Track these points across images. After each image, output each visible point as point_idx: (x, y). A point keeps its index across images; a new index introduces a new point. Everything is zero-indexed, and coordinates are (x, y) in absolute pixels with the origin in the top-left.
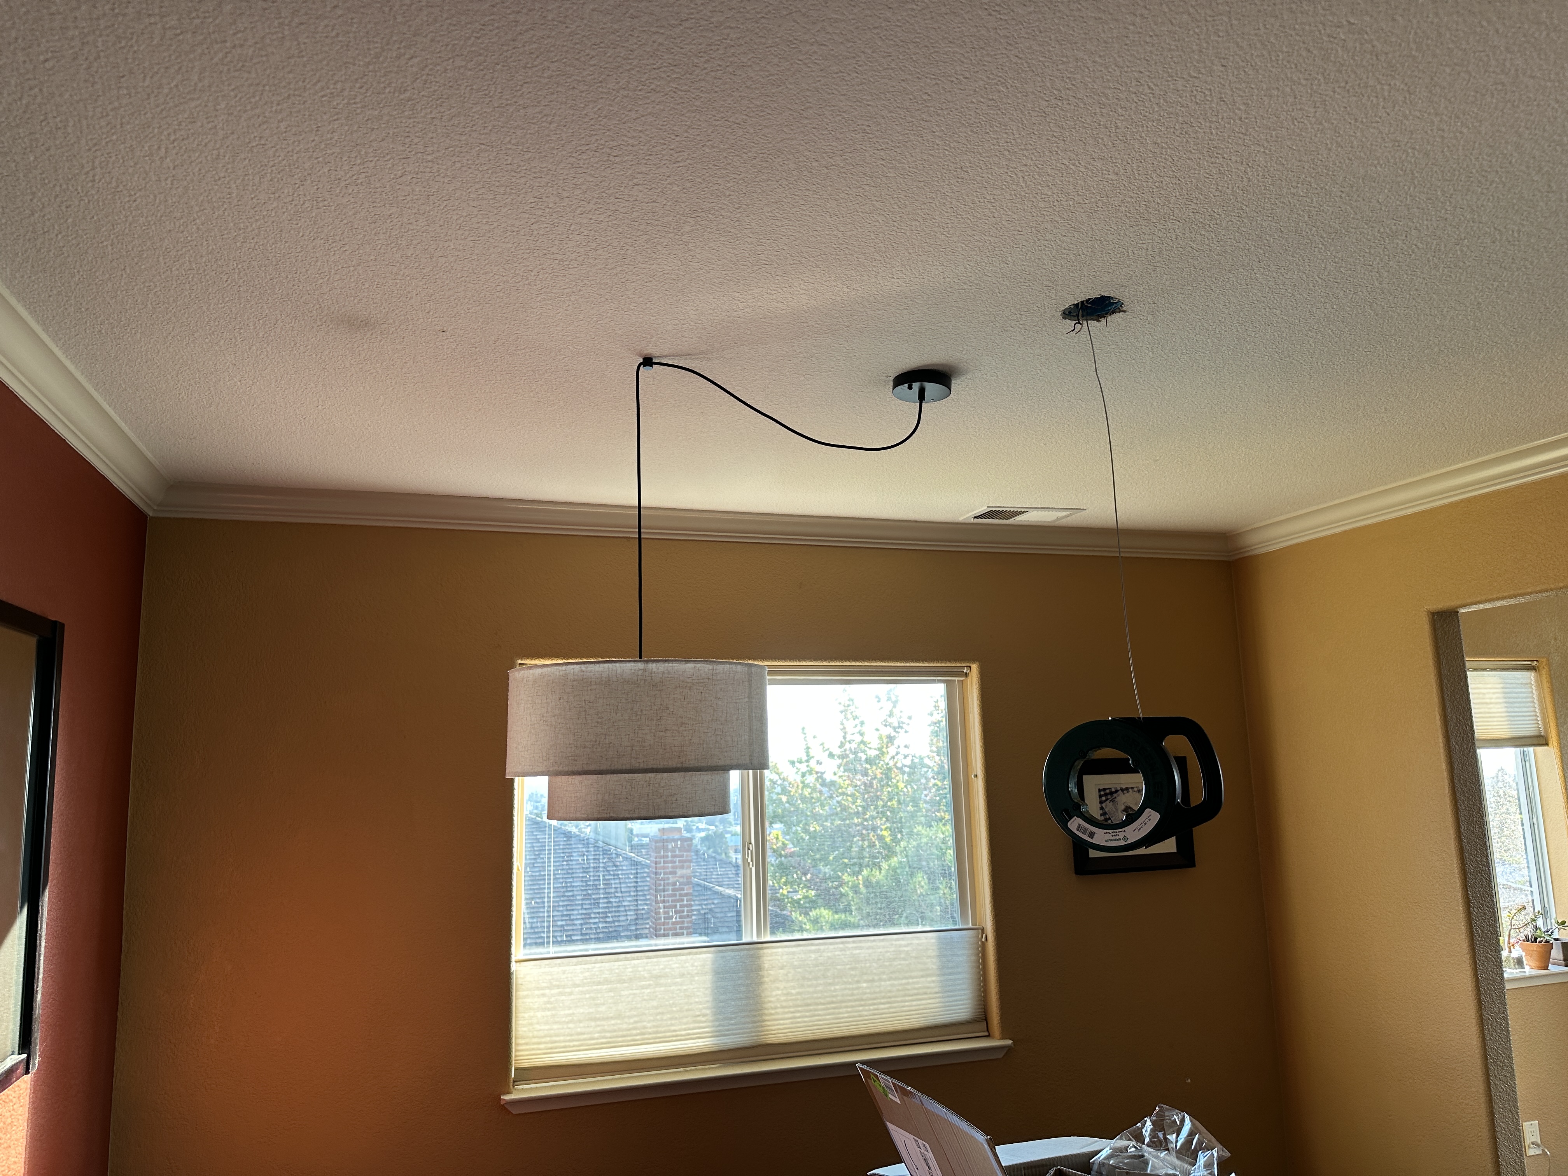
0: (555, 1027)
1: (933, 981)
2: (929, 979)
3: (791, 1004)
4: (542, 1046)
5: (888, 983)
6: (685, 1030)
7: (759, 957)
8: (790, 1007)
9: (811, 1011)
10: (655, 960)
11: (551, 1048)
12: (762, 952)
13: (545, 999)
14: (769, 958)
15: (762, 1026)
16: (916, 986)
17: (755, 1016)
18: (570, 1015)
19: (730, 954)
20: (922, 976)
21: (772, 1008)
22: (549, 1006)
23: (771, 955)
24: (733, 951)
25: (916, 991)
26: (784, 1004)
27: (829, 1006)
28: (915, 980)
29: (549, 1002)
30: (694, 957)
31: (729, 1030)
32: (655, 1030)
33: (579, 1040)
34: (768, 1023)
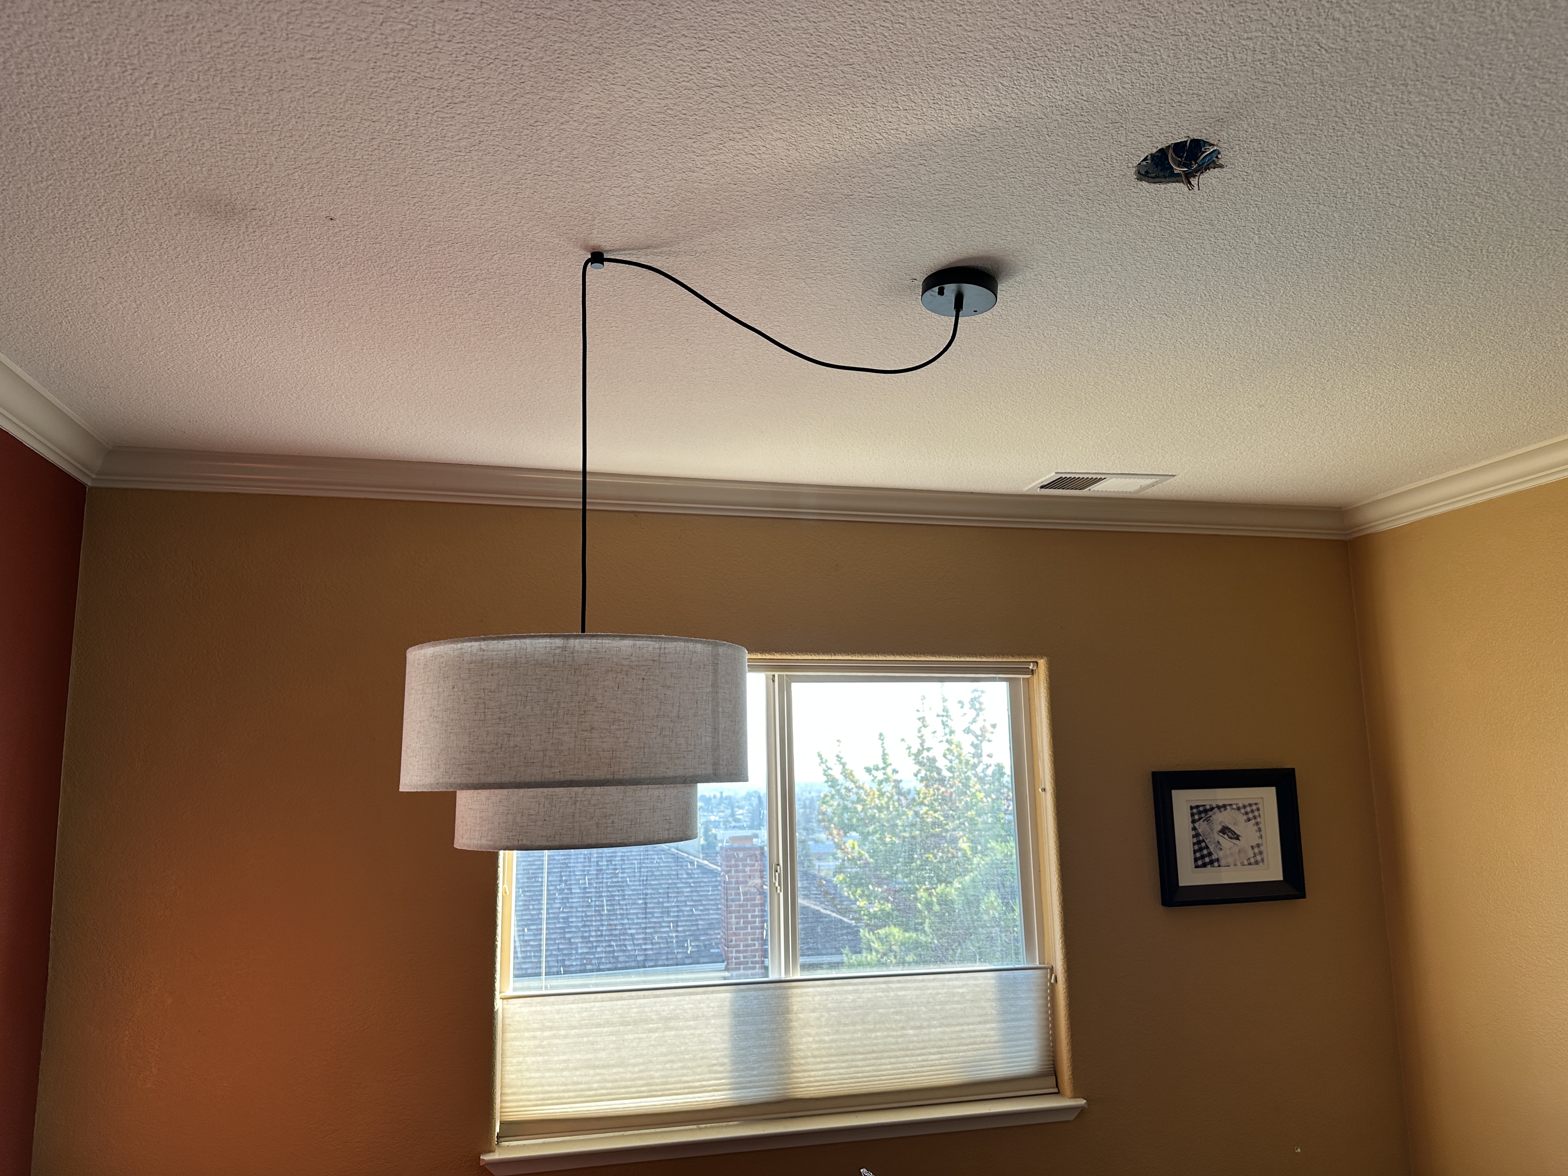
0: (547, 1074)
1: (993, 1029)
2: (988, 1026)
3: (824, 1052)
4: (532, 1097)
5: (939, 1029)
6: (699, 1081)
7: (787, 998)
8: (823, 1056)
9: (847, 1061)
10: (665, 999)
11: (543, 1099)
12: (790, 991)
13: (536, 1042)
14: (799, 999)
15: (790, 1078)
16: (973, 1034)
17: (782, 1066)
18: (565, 1061)
19: (752, 993)
20: (980, 1023)
21: (802, 1058)
22: (540, 1050)
23: (801, 995)
24: (755, 990)
25: (972, 1040)
26: (816, 1053)
27: (868, 1056)
28: (971, 1027)
29: (540, 1046)
30: (710, 996)
31: (750, 1082)
32: (663, 1080)
33: (575, 1091)
34: (797, 1075)
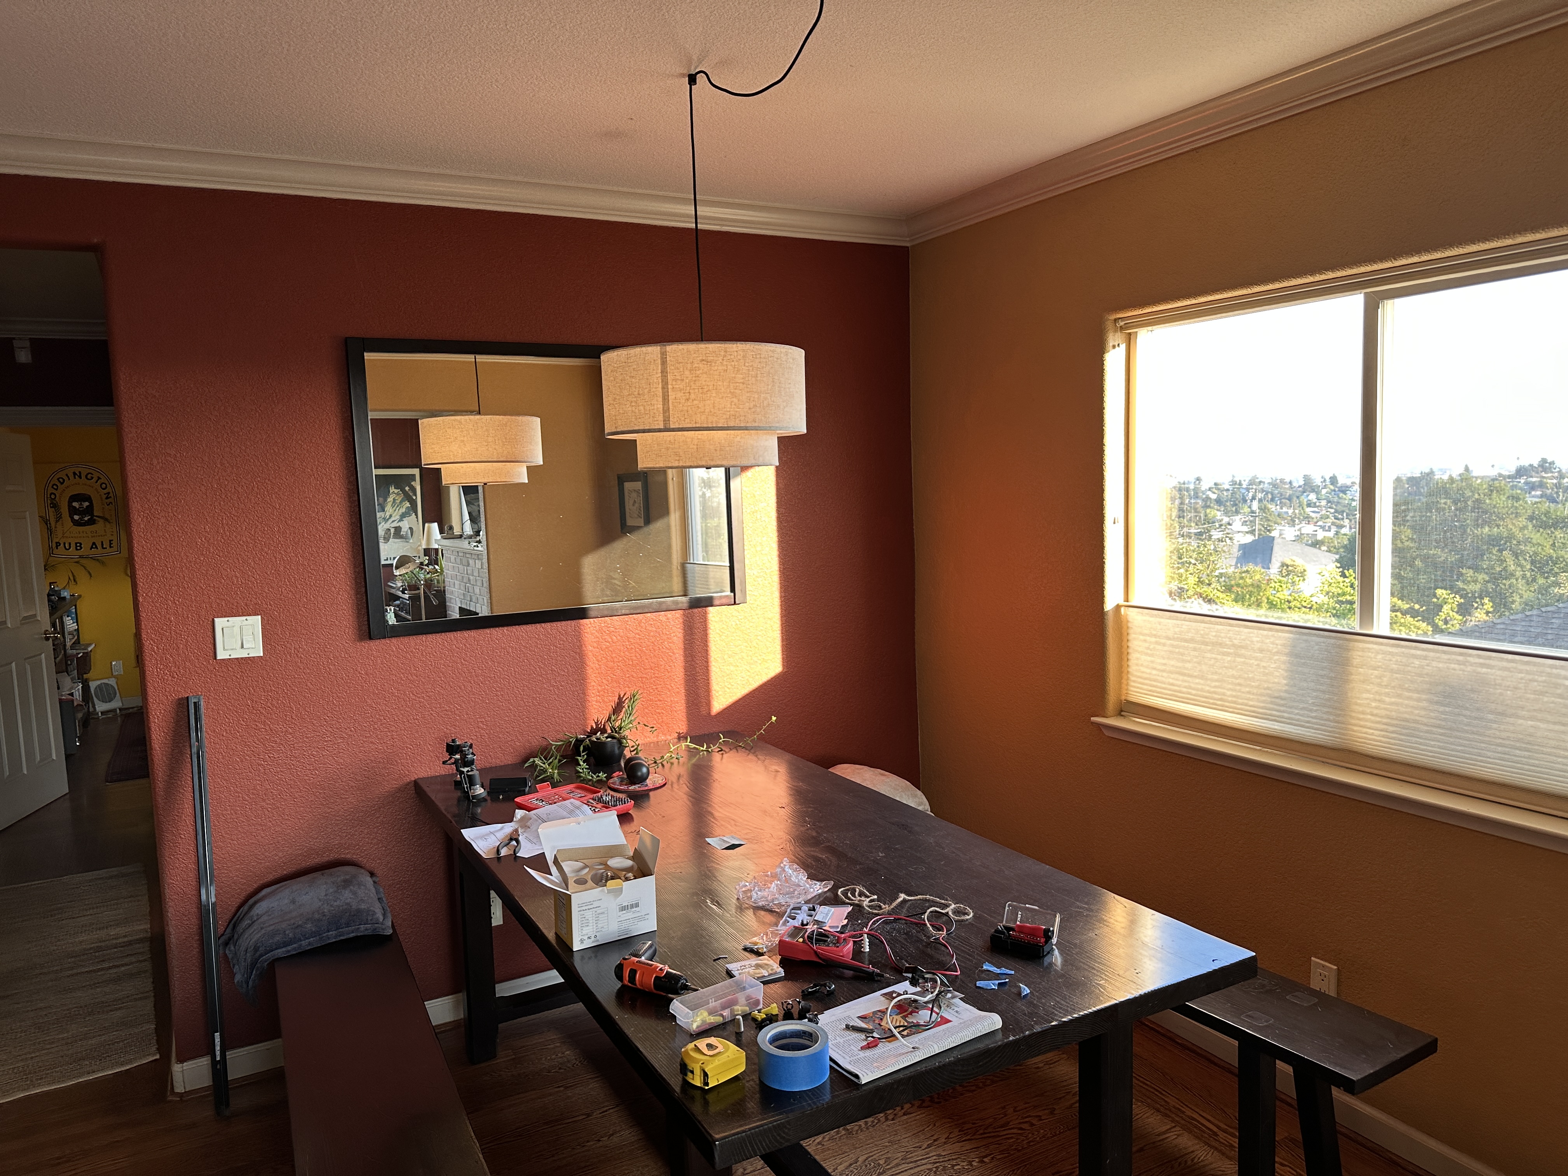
0: (1154, 672)
3: (1384, 713)
4: (1145, 687)
8: (1383, 717)
11: (1150, 691)
12: (1352, 644)
13: (1147, 645)
14: (1360, 653)
15: (1346, 729)
17: (1339, 715)
18: (1165, 664)
21: (1359, 712)
22: (1149, 651)
23: (1363, 650)
26: (1375, 711)
29: (1148, 648)
31: (1308, 722)
32: (1234, 699)
33: (1170, 690)
34: (1355, 728)
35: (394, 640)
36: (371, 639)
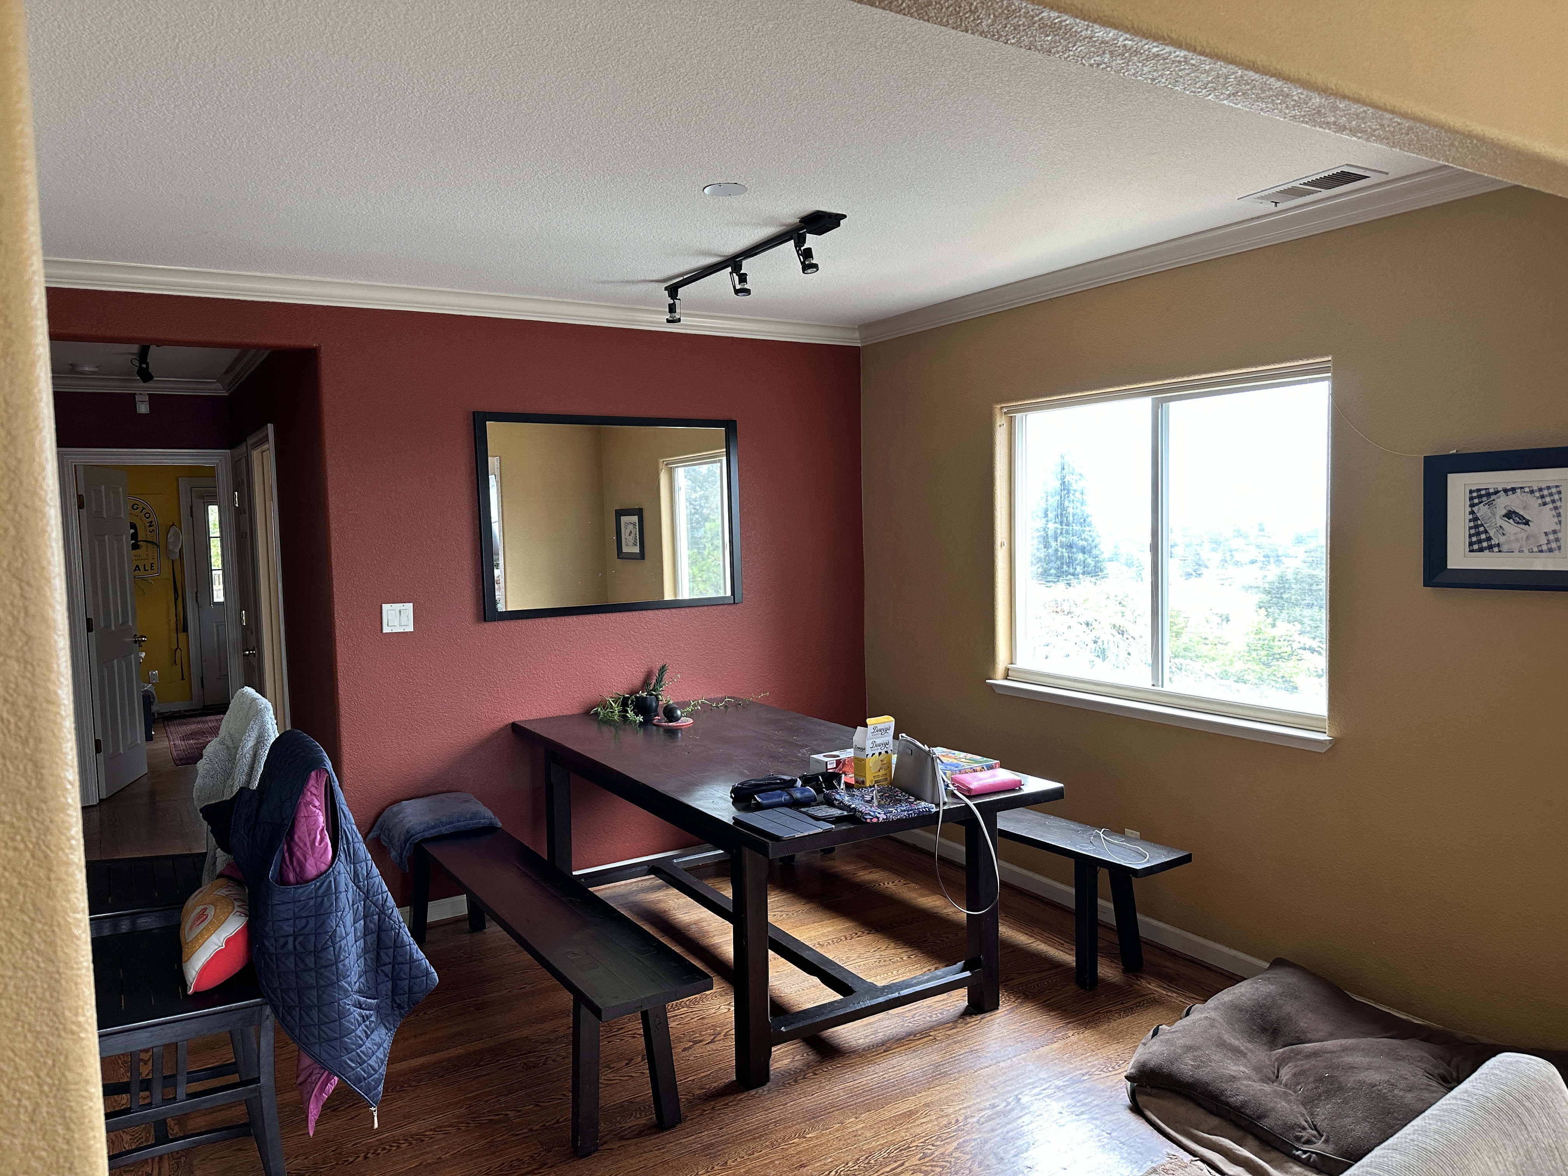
35: (501, 623)
36: (485, 621)
